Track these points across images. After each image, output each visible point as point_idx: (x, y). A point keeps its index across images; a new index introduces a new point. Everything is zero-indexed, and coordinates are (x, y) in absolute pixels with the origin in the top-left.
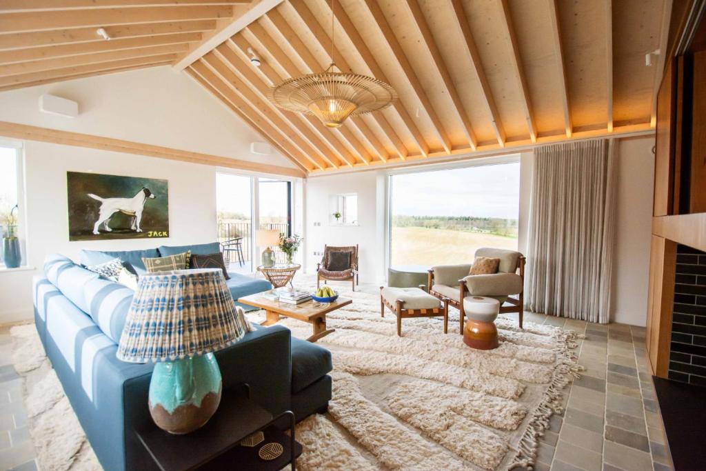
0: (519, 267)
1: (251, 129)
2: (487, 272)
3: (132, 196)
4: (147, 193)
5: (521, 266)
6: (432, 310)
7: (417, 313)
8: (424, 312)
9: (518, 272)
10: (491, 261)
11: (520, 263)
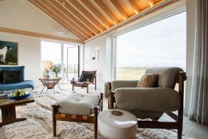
0: (178, 82)
1: (58, 23)
2: (146, 86)
3: (2, 48)
4: (8, 48)
5: (180, 81)
6: (81, 116)
7: (68, 118)
8: (74, 117)
9: (177, 88)
10: (151, 76)
11: (179, 79)
